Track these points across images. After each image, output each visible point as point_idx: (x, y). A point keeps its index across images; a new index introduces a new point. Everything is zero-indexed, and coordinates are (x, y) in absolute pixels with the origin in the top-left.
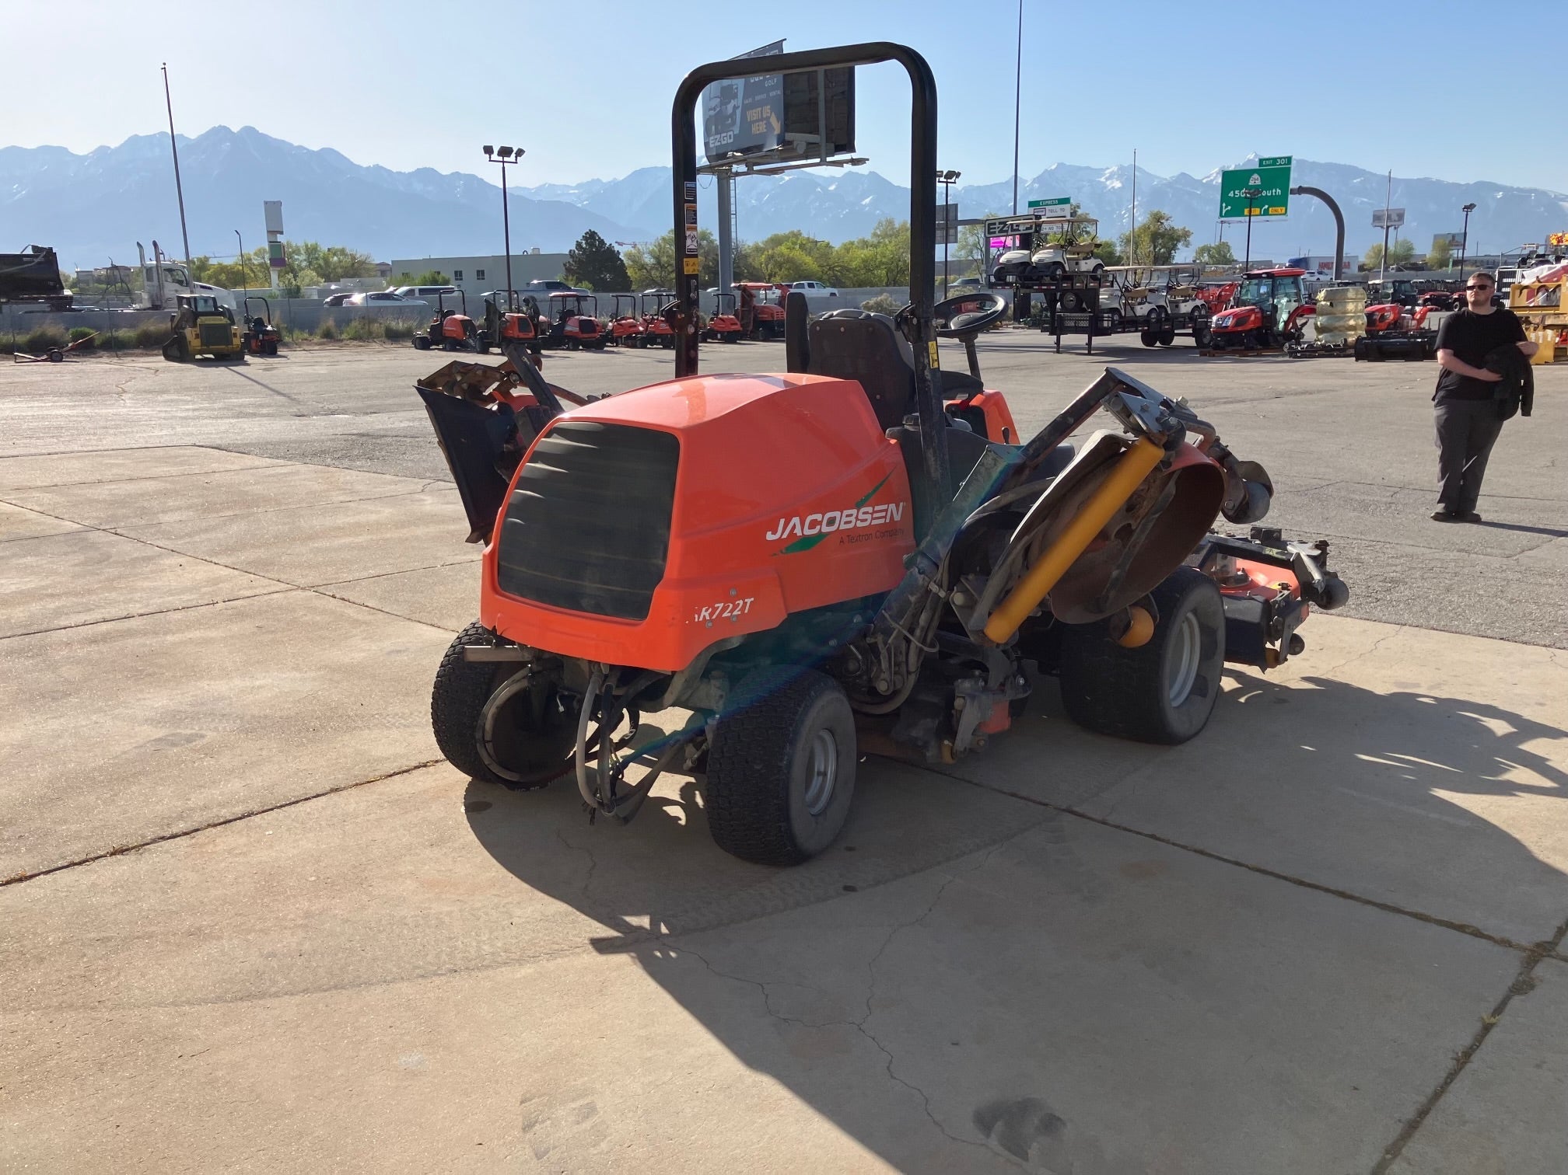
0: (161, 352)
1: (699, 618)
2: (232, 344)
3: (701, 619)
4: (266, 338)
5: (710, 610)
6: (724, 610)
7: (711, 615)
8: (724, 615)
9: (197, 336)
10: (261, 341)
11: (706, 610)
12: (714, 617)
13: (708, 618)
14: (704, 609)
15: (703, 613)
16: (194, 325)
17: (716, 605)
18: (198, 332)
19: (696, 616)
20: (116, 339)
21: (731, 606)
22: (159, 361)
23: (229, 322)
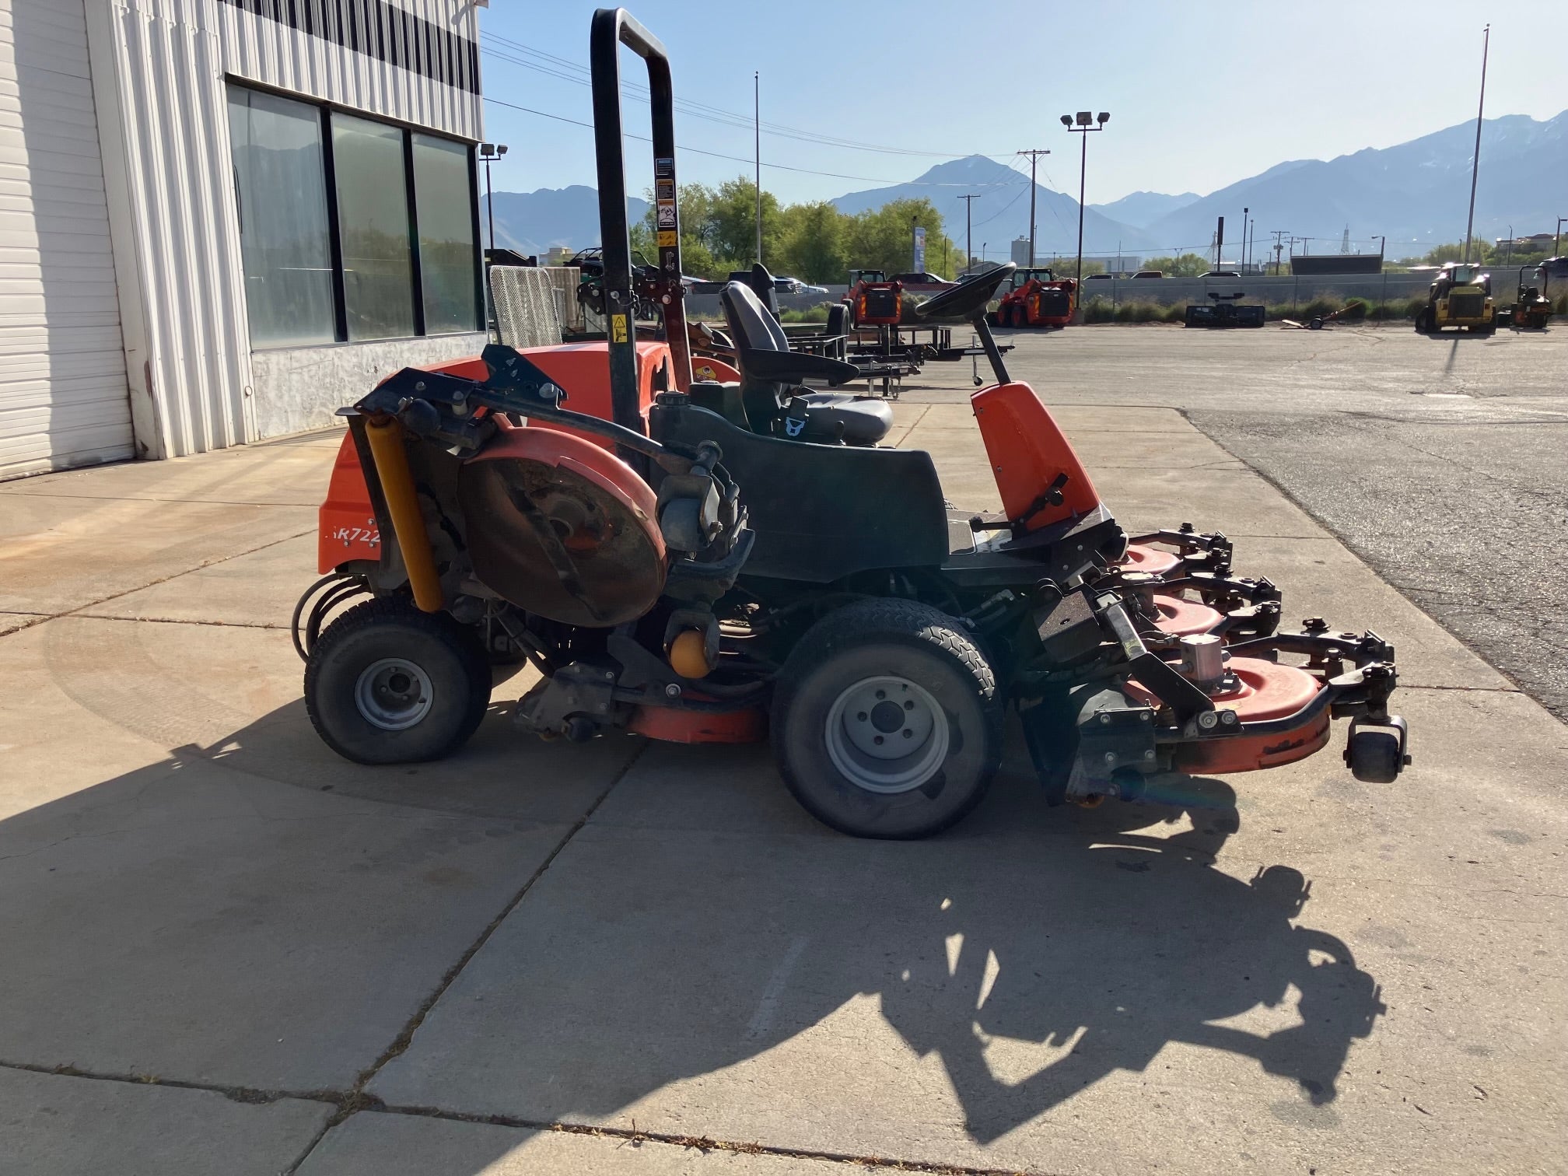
0: (1414, 323)
1: (337, 536)
2: (1481, 315)
3: (339, 537)
4: (1534, 310)
5: (348, 532)
6: (361, 535)
7: (349, 536)
8: (362, 539)
9: (1445, 307)
10: (1528, 314)
11: (344, 531)
12: (352, 538)
13: (346, 538)
14: (342, 530)
15: (341, 533)
16: (1445, 297)
17: (354, 529)
18: (1448, 303)
19: (335, 534)
20: (1385, 309)
21: (369, 533)
22: (1409, 332)
23: (1484, 292)
